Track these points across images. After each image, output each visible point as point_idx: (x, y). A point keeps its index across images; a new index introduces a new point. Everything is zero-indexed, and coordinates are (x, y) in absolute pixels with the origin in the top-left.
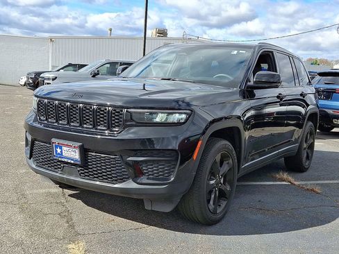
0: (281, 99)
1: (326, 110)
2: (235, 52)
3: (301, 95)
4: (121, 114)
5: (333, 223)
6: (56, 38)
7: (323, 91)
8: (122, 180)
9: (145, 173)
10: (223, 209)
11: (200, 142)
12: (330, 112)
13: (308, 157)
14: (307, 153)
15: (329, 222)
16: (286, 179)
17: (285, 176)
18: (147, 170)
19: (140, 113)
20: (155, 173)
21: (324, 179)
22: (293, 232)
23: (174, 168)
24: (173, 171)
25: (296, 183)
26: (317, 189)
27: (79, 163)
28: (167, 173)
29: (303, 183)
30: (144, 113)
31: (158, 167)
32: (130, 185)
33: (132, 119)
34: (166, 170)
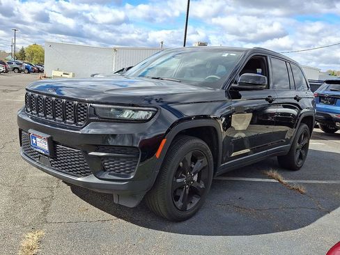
0: (270, 102)
1: (330, 114)
2: (226, 55)
3: (295, 98)
4: (86, 109)
5: (306, 227)
6: (118, 49)
7: (329, 97)
8: (86, 174)
9: (107, 168)
10: (195, 207)
11: (164, 141)
12: (334, 116)
13: (301, 157)
14: (301, 153)
15: (303, 226)
16: (276, 177)
17: (275, 173)
18: (108, 165)
19: (103, 108)
20: (117, 169)
21: (313, 179)
22: (260, 236)
23: (136, 165)
24: (134, 168)
25: (284, 181)
26: (303, 189)
27: (48, 154)
28: (128, 170)
29: (291, 181)
30: (110, 109)
31: (119, 163)
32: (92, 179)
33: (95, 114)
34: (128, 167)
